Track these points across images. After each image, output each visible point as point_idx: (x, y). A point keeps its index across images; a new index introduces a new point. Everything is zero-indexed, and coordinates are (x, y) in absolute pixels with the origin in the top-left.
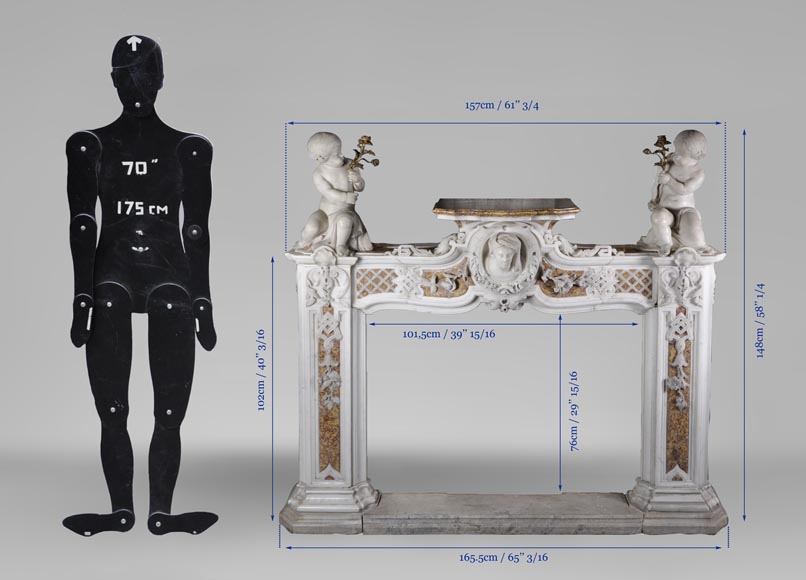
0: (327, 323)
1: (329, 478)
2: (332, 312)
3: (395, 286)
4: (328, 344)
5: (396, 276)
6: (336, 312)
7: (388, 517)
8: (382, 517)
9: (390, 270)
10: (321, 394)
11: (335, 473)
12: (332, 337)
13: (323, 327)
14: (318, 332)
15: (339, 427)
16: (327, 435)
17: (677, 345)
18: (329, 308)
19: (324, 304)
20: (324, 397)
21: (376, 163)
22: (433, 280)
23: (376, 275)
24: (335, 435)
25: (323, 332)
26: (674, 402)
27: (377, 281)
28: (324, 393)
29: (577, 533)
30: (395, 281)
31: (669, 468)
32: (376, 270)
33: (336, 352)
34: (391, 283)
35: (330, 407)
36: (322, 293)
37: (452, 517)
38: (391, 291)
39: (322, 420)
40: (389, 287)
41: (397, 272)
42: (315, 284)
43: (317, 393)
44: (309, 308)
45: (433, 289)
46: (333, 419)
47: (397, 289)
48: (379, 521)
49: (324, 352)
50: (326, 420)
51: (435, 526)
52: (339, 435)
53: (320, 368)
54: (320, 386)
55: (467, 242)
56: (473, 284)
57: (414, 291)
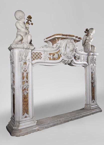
0: (25, 68)
1: (26, 117)
2: (26, 64)
3: (41, 57)
4: (25, 74)
5: (42, 55)
6: (27, 64)
7: (44, 124)
8: (43, 124)
9: (40, 53)
10: (23, 90)
11: (27, 115)
12: (26, 72)
13: (24, 69)
14: (22, 70)
15: (28, 100)
16: (25, 103)
17: (93, 73)
18: (25, 63)
19: (24, 61)
20: (24, 91)
21: (32, 24)
22: (52, 55)
23: (37, 54)
24: (27, 103)
25: (24, 71)
26: (93, 85)
27: (37, 56)
28: (24, 90)
29: (82, 117)
30: (41, 56)
31: (92, 100)
32: (37, 53)
33: (27, 77)
34: (40, 57)
35: (26, 94)
36: (24, 58)
37: (59, 120)
38: (40, 59)
39: (23, 99)
40: (40, 58)
41: (42, 53)
42: (22, 55)
43: (22, 90)
44: (20, 63)
45: (52, 58)
46: (26, 98)
47: (42, 58)
48: (42, 126)
49: (24, 77)
50: (24, 99)
51: (56, 123)
52: (28, 103)
53: (23, 82)
54: (23, 88)
55: (62, 44)
56: (61, 56)
57: (46, 59)
